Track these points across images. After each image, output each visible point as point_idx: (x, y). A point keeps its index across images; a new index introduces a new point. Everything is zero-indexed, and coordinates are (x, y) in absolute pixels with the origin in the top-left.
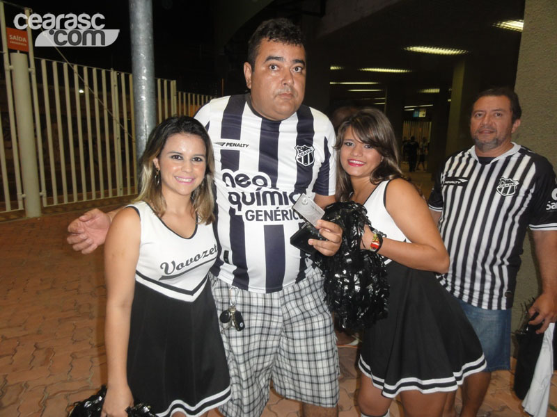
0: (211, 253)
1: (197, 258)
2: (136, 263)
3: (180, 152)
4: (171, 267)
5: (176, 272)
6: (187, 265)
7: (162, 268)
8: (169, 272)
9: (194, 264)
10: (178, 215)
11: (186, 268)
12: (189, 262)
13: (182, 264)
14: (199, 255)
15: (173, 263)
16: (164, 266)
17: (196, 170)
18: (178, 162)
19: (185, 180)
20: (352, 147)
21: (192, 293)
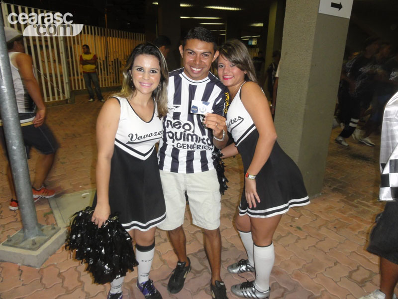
0: (159, 134)
1: (150, 135)
2: (116, 133)
3: (142, 66)
4: (135, 137)
5: (137, 141)
6: (144, 138)
7: (129, 136)
8: (133, 140)
9: (148, 138)
10: (142, 106)
11: (143, 140)
12: (146, 137)
13: (141, 137)
14: (152, 134)
15: (136, 135)
16: (131, 136)
17: (153, 78)
18: (141, 73)
19: (146, 85)
20: (223, 68)
21: (144, 155)
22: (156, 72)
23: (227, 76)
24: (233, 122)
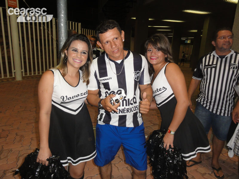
0: (84, 94)
4: (65, 98)
5: (67, 101)
6: (73, 98)
8: (64, 100)
9: (76, 98)
10: (72, 77)
11: (72, 100)
13: (70, 98)
14: (78, 95)
15: (66, 96)
16: (62, 97)
20: (151, 51)
21: (75, 111)
22: (86, 54)
23: (153, 57)
24: (158, 90)
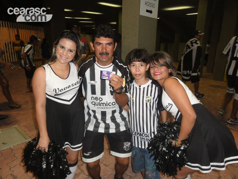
1: (69, 87)
2: (45, 90)
3: (64, 46)
5: (60, 93)
6: (64, 89)
7: (54, 91)
8: (57, 92)
9: (68, 89)
11: (64, 91)
12: (65, 89)
13: (62, 89)
15: (58, 89)
16: (55, 90)
17: (69, 55)
18: (63, 50)
19: (64, 58)
22: (72, 52)
